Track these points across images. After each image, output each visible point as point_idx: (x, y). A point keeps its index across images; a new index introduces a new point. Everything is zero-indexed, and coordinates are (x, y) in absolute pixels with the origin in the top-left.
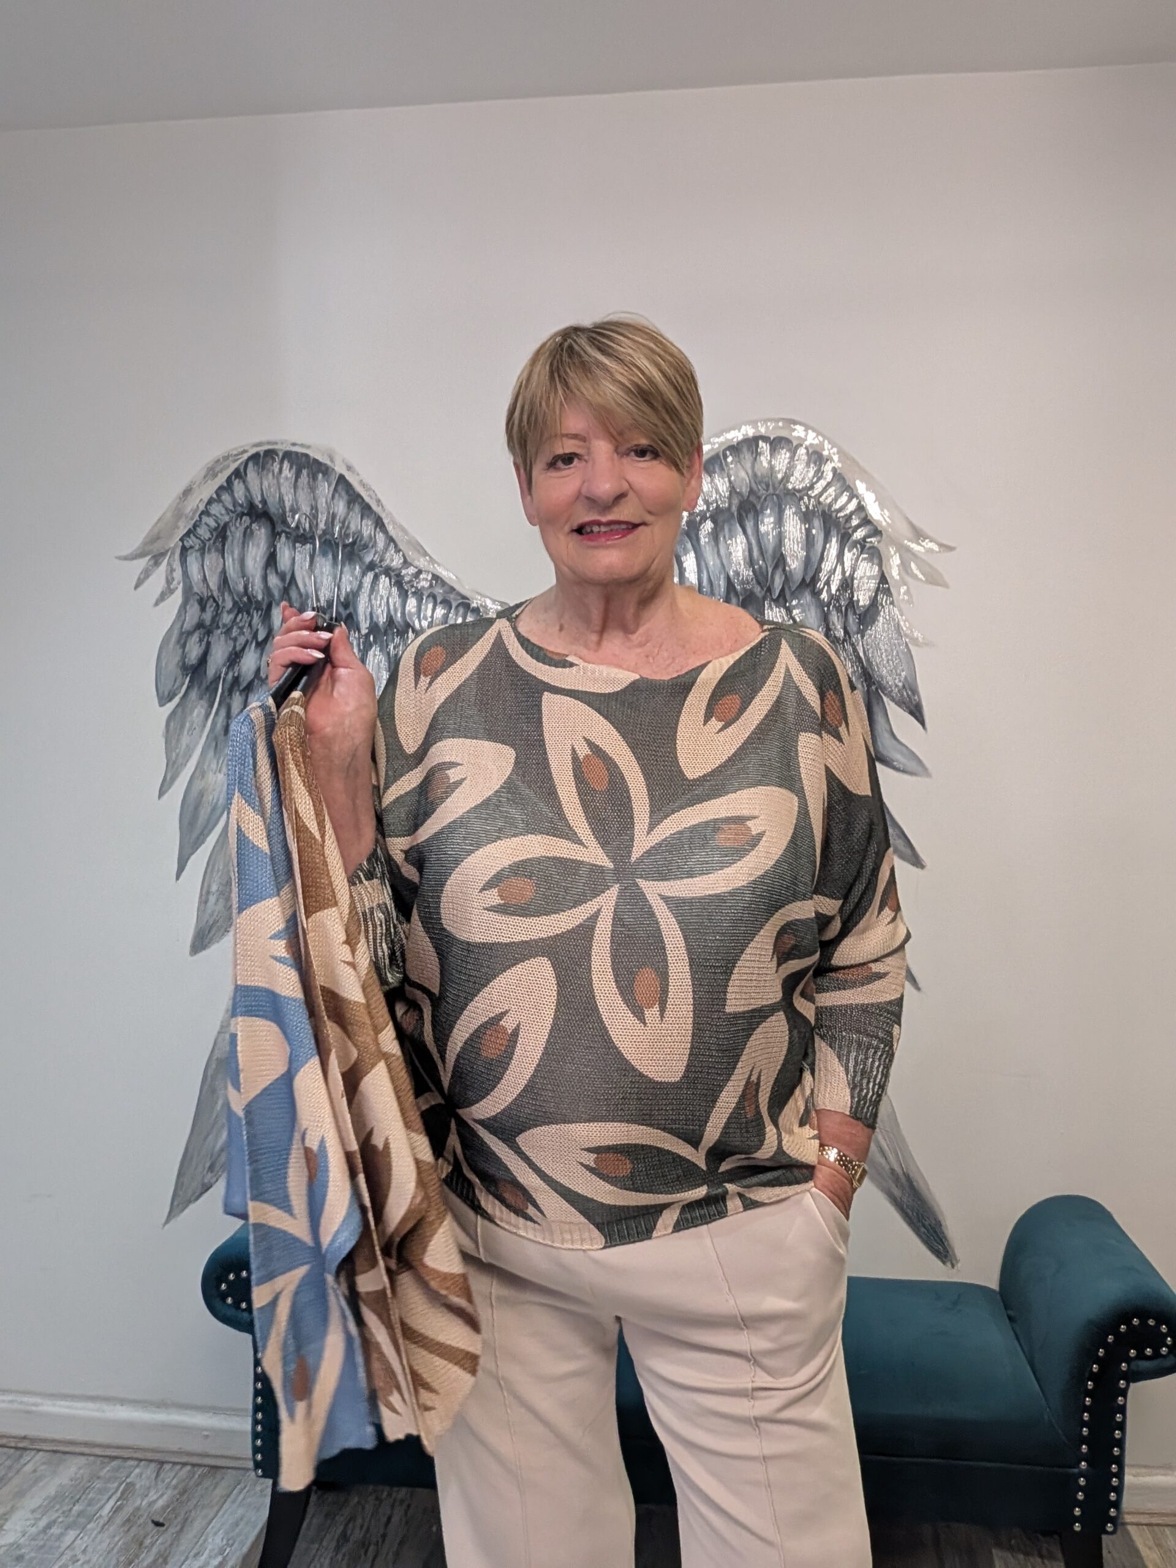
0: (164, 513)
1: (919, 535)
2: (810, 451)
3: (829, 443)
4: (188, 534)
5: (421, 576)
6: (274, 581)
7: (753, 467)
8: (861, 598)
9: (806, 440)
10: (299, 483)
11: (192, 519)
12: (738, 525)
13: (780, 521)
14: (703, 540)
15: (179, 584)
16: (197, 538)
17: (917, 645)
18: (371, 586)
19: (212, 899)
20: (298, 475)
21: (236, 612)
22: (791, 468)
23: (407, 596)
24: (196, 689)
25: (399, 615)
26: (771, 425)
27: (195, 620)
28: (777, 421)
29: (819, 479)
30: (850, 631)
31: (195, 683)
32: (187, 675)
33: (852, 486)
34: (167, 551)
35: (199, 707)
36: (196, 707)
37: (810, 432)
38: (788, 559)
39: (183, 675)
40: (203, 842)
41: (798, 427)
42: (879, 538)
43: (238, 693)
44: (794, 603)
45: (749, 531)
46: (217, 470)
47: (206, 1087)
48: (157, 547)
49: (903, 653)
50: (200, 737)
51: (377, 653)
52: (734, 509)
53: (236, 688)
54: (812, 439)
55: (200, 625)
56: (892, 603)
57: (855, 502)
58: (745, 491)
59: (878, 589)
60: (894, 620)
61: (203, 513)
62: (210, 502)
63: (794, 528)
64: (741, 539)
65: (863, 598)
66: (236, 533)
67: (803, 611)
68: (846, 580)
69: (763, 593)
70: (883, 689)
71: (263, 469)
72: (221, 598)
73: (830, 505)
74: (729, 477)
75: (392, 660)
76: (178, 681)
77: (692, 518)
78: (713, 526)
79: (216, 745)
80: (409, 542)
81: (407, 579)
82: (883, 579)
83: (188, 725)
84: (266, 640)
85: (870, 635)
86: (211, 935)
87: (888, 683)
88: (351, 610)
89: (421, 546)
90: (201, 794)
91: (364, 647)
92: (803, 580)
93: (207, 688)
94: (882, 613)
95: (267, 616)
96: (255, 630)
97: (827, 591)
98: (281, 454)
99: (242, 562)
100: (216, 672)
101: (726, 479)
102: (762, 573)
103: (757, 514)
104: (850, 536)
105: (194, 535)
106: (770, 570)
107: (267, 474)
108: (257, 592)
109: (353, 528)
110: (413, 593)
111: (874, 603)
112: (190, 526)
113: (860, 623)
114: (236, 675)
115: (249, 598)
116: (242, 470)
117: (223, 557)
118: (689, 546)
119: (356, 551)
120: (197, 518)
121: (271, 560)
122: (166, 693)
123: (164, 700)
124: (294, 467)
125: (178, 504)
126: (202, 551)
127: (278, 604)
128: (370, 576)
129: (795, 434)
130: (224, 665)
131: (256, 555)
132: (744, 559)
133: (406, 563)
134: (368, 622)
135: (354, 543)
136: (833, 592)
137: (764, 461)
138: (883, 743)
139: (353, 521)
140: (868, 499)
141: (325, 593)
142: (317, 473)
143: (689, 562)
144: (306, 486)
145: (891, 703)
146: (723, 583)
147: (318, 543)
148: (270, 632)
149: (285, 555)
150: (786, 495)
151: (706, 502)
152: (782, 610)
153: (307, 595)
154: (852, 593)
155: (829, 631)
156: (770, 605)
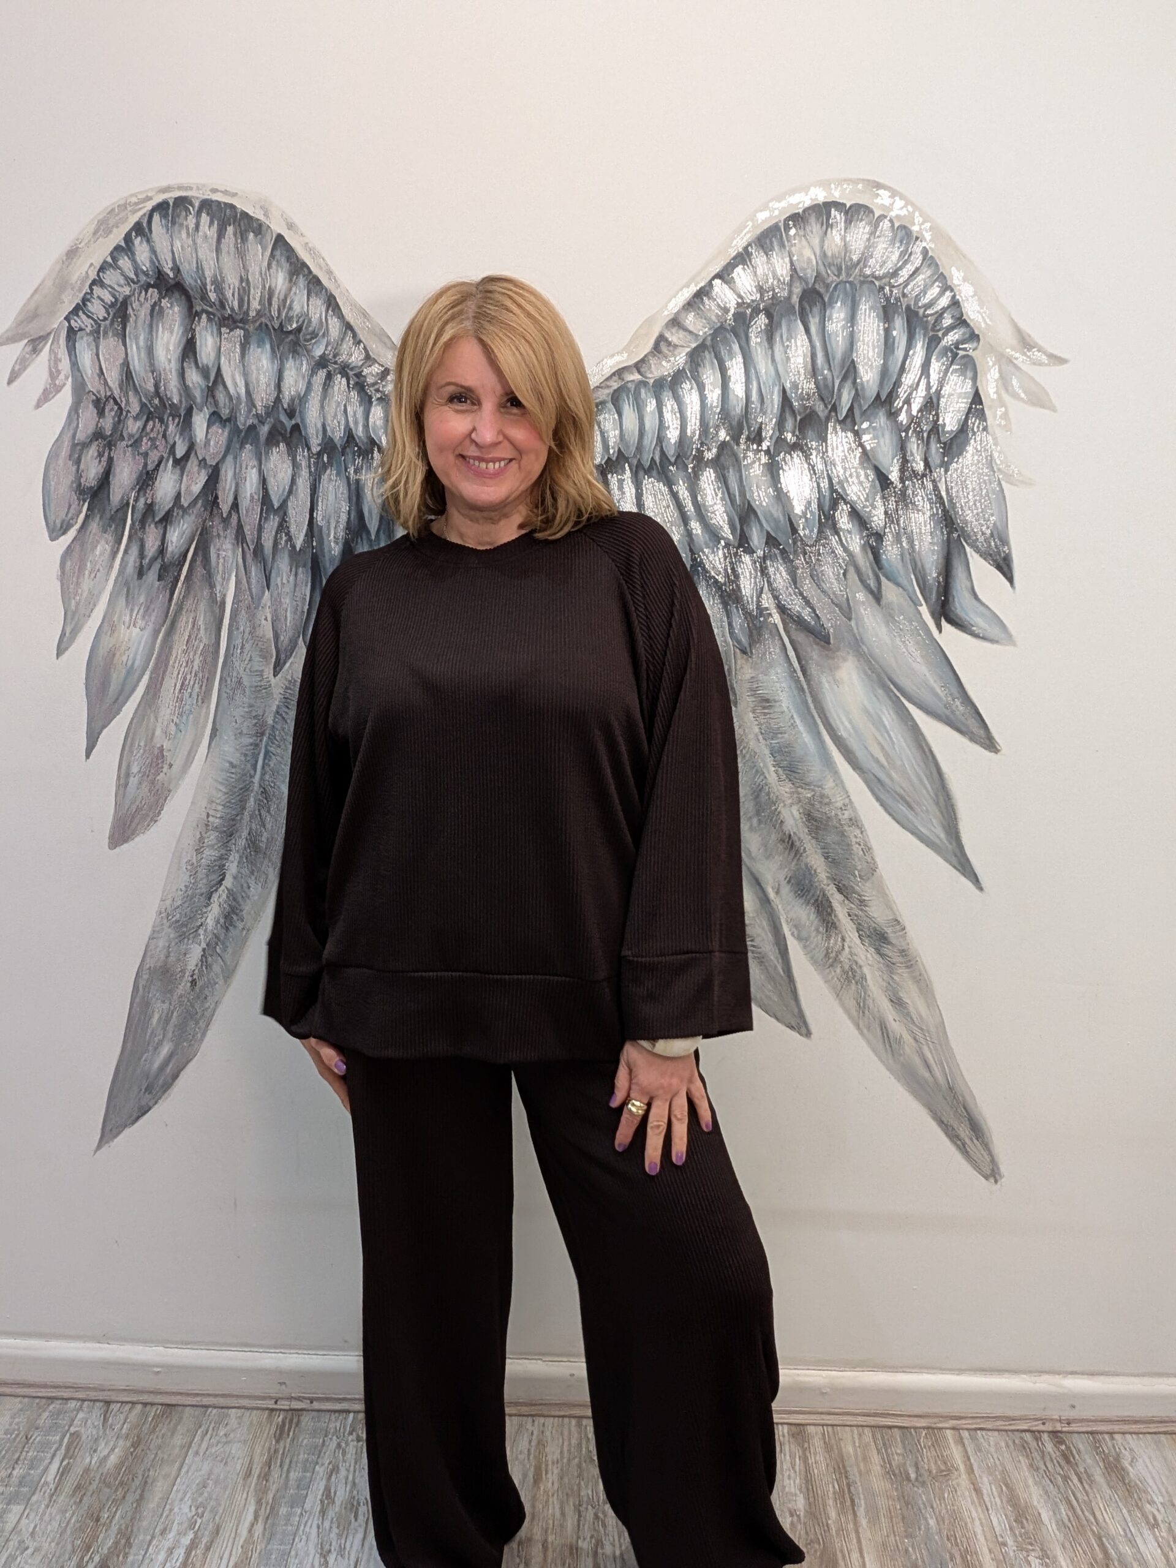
0: (43, 281)
1: (1026, 343)
2: (896, 225)
3: (921, 216)
4: (75, 311)
5: (389, 378)
6: (194, 378)
7: (822, 247)
8: (947, 421)
9: (892, 210)
10: (222, 246)
11: (80, 290)
12: (799, 321)
13: (852, 318)
14: (755, 340)
15: (67, 378)
16: (88, 317)
17: (1012, 484)
18: (324, 388)
19: (133, 781)
20: (221, 235)
21: (145, 417)
22: (869, 246)
23: (370, 403)
24: (97, 519)
25: (360, 428)
26: (847, 187)
27: (91, 429)
28: (855, 182)
29: (906, 262)
30: (932, 464)
31: (96, 511)
32: (84, 501)
33: (946, 274)
34: (49, 334)
35: (103, 542)
36: (98, 542)
37: (897, 198)
38: (861, 367)
39: (79, 499)
40: (118, 714)
41: (881, 192)
42: (975, 344)
43: (153, 526)
44: (865, 425)
45: (813, 329)
46: (111, 222)
47: (137, 1000)
48: (35, 329)
49: (993, 490)
50: (107, 580)
51: (333, 477)
52: (795, 299)
53: (150, 520)
54: (898, 209)
55: (98, 435)
56: (985, 429)
57: (948, 294)
58: (811, 275)
59: (970, 409)
60: (986, 450)
61: (94, 283)
62: (102, 269)
63: (870, 326)
64: (801, 339)
65: (950, 421)
66: (140, 311)
67: (874, 438)
68: (931, 398)
69: (827, 411)
70: (967, 537)
71: (174, 223)
72: (123, 399)
73: (917, 298)
74: (790, 256)
75: (353, 487)
76: (73, 507)
77: (741, 310)
78: (767, 321)
79: (128, 591)
80: (371, 331)
81: (370, 380)
82: (977, 398)
83: (89, 564)
84: (186, 457)
85: (956, 470)
86: (134, 825)
87: (973, 530)
88: (297, 420)
89: (388, 336)
90: (112, 654)
91: (316, 470)
92: (878, 396)
93: (112, 518)
94: (972, 441)
95: (186, 423)
96: (171, 442)
97: (906, 412)
98: (197, 204)
99: (150, 351)
100: (123, 497)
101: (787, 260)
102: (826, 386)
103: (824, 307)
104: (939, 340)
105: (84, 313)
106: (837, 382)
107: (180, 232)
108: (172, 392)
109: (297, 308)
110: (378, 399)
111: (963, 429)
112: (78, 300)
113: (944, 455)
114: (149, 501)
115: (161, 399)
116: (145, 225)
117: (125, 344)
118: (736, 347)
119: (302, 342)
120: (86, 289)
121: (189, 349)
122: (59, 526)
123: (56, 531)
124: (216, 222)
125: (61, 269)
126: (96, 334)
127: (200, 409)
128: (322, 374)
129: (878, 201)
130: (133, 489)
131: (168, 343)
132: (805, 367)
133: (368, 357)
134: (320, 437)
135: (299, 329)
136: (914, 413)
137: (835, 236)
138: (962, 602)
139: (296, 299)
140: (965, 292)
141: (263, 396)
142: (246, 231)
143: (736, 368)
144: (232, 249)
145: (974, 553)
146: (777, 398)
147: (251, 328)
148: (191, 447)
149: (207, 343)
150: (862, 283)
151: (761, 290)
152: (850, 434)
153: (239, 398)
154: (937, 415)
155: (905, 461)
156: (835, 428)
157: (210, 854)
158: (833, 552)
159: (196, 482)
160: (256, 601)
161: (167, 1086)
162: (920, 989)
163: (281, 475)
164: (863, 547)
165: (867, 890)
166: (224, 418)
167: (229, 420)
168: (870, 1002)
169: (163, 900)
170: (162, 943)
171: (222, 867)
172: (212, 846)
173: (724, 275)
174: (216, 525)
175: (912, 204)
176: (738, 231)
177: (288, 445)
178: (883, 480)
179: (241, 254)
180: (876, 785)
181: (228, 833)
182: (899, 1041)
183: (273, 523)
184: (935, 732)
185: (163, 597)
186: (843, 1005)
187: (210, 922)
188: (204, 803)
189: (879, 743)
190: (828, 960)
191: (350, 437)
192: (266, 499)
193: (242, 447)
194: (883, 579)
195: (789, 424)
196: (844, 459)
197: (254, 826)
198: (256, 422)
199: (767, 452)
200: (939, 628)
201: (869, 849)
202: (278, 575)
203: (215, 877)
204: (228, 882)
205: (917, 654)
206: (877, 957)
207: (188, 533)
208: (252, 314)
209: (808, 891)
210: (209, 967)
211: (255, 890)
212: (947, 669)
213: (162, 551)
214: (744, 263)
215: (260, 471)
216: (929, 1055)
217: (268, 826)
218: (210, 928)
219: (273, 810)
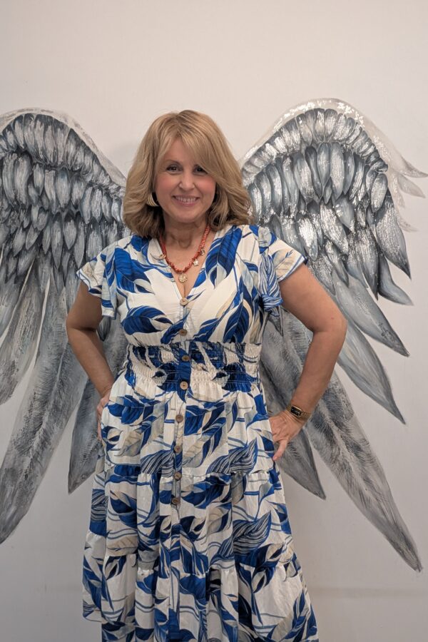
1: (409, 168)
2: (347, 118)
3: (358, 113)
5: (121, 190)
6: (32, 192)
7: (314, 128)
8: (375, 203)
9: (345, 111)
10: (46, 134)
12: (305, 161)
13: (329, 159)
14: (285, 169)
17: (407, 231)
18: (91, 196)
20: (46, 129)
21: (10, 210)
22: (336, 127)
23: (112, 201)
25: (108, 213)
26: (324, 102)
28: (328, 100)
29: (352, 134)
30: (369, 223)
33: (371, 139)
37: (347, 106)
38: (334, 180)
41: (340, 103)
42: (386, 169)
43: (12, 259)
44: (337, 206)
45: (312, 164)
49: (398, 234)
51: (95, 235)
52: (303, 151)
53: (11, 256)
54: (348, 111)
56: (393, 206)
57: (372, 147)
58: (310, 140)
59: (385, 197)
60: (394, 216)
63: (337, 162)
64: (306, 168)
65: (377, 201)
66: (9, 163)
67: (342, 211)
68: (367, 194)
69: (320, 200)
70: (387, 256)
71: (25, 125)
73: (358, 149)
74: (300, 132)
77: (279, 156)
78: (291, 161)
80: (112, 170)
81: (112, 191)
82: (388, 193)
84: (28, 227)
85: (381, 225)
87: (390, 252)
88: (79, 210)
89: (121, 173)
91: (87, 232)
92: (343, 193)
94: (387, 212)
95: (29, 212)
96: (22, 221)
97: (356, 200)
98: (35, 117)
99: (13, 181)
101: (299, 134)
102: (319, 189)
103: (316, 154)
104: (369, 167)
106: (324, 187)
107: (27, 129)
108: (22, 199)
109: (79, 160)
110: (116, 200)
111: (383, 207)
113: (375, 218)
114: (11, 248)
115: (17, 202)
116: (12, 126)
117: (2, 178)
118: (277, 173)
119: (81, 175)
121: (31, 180)
124: (43, 125)
127: (35, 206)
128: (90, 189)
129: (339, 107)
130: (4, 242)
131: (21, 176)
132: (309, 181)
133: (111, 181)
134: (89, 217)
135: (80, 170)
136: (360, 200)
137: (320, 123)
138: (386, 286)
139: (79, 156)
140: (380, 146)
141: (64, 199)
142: (57, 128)
143: (277, 181)
144: (51, 136)
145: (392, 264)
146: (296, 195)
147: (59, 169)
148: (31, 223)
149: (39, 177)
150: (333, 143)
151: (287, 147)
152: (331, 210)
153: (53, 200)
154: (370, 201)
155: (356, 222)
156: (323, 208)
157: (36, 412)
158: (325, 263)
159: (33, 238)
160: (59, 293)
161: (13, 528)
162: (378, 474)
163: (71, 235)
164: (339, 261)
165: (349, 424)
166: (46, 209)
167: (48, 210)
168: (353, 480)
169: (13, 435)
170: (12, 456)
171: (41, 418)
172: (36, 409)
173: (271, 141)
174: (41, 257)
175: (355, 109)
176: (277, 122)
177: (75, 221)
178: (347, 231)
179: (54, 137)
180: (351, 373)
181: (44, 402)
182: (369, 501)
183: (67, 256)
184: (378, 347)
185: (16, 291)
186: (340, 481)
187: (35, 446)
188: (33, 387)
189: (352, 353)
190: (332, 460)
191: (103, 217)
192: (64, 245)
193: (54, 222)
194: (349, 275)
195: (303, 206)
196: (329, 221)
197: (57, 399)
198: (60, 211)
199: (293, 219)
200: (377, 298)
201: (349, 404)
202: (70, 279)
203: (37, 424)
204: (44, 426)
205: (367, 310)
206: (355, 457)
207: (28, 262)
208: (59, 163)
209: (321, 425)
210: (34, 467)
211: (56, 430)
212: (381, 316)
213: (16, 270)
214: (279, 136)
215: (62, 233)
216: (383, 507)
217: (64, 398)
218: (35, 449)
219: (65, 390)
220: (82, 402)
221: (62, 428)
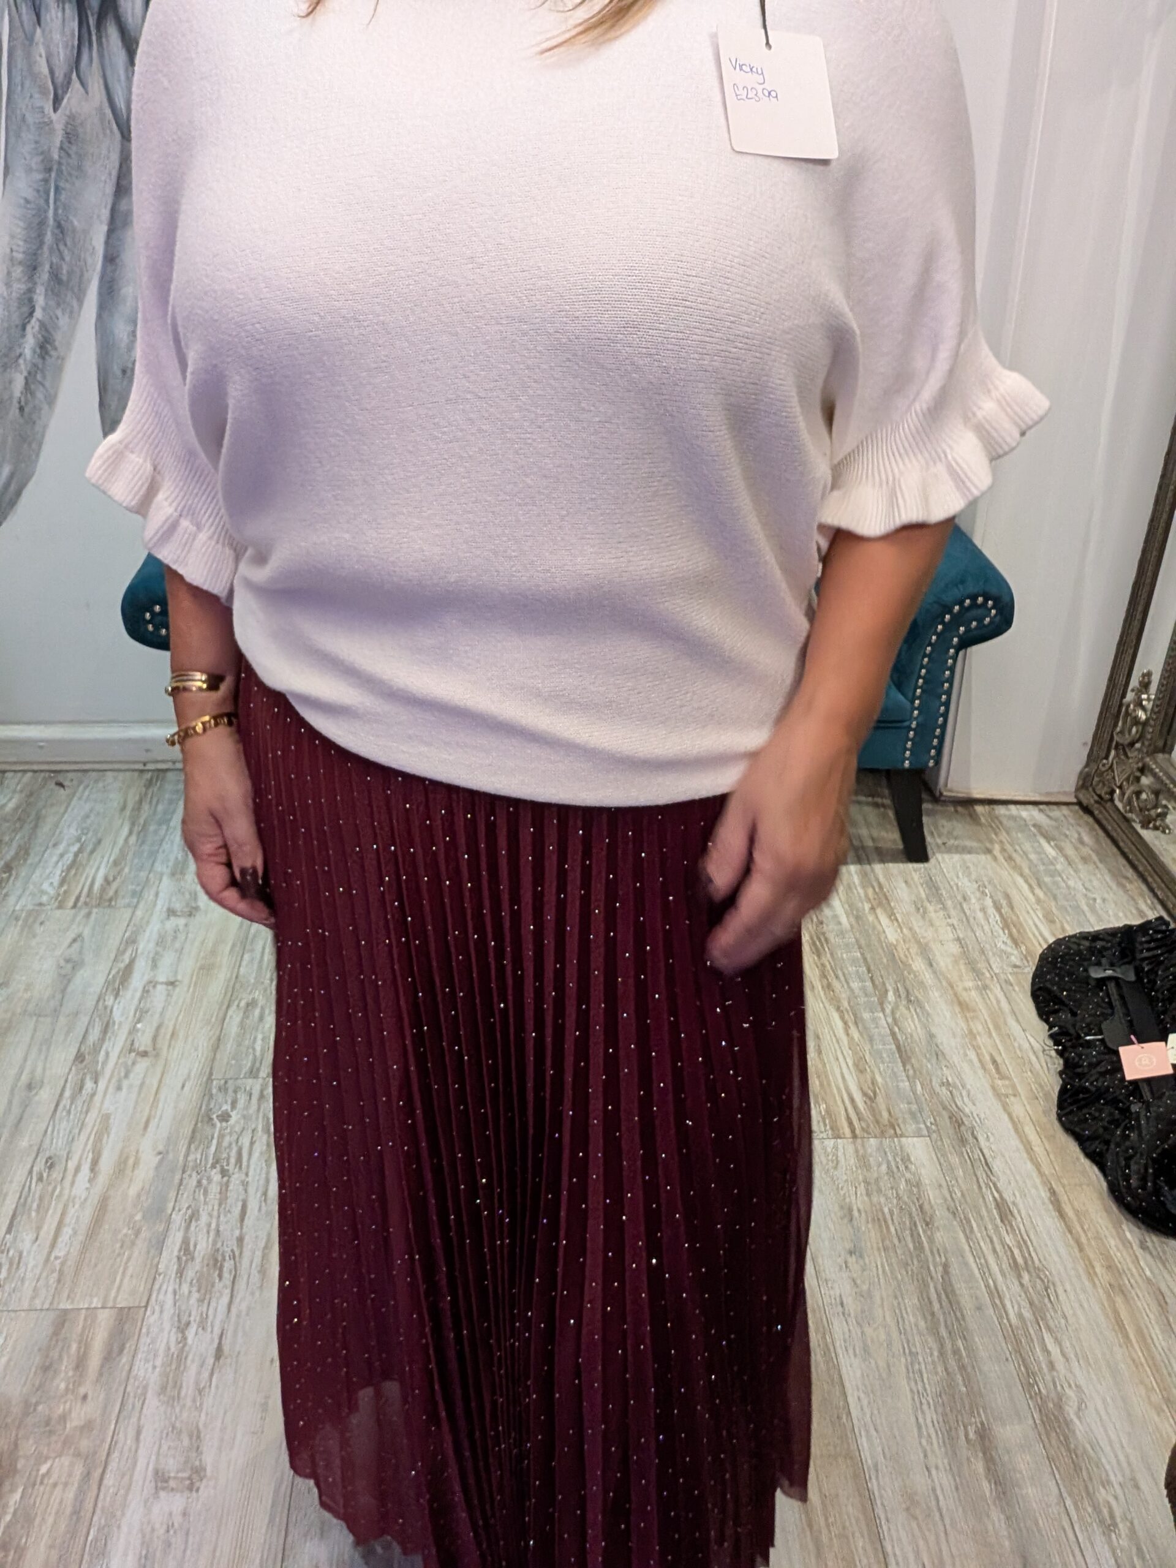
157: (19, 287)
171: (31, 300)
172: (19, 280)
181: (32, 268)
187: (28, 352)
188: (7, 239)
197: (54, 261)
203: (25, 310)
204: (38, 314)
210: (32, 394)
211: (63, 321)
217: (67, 258)
218: (28, 357)
219: (69, 243)
220: (104, 267)
221: (74, 315)
